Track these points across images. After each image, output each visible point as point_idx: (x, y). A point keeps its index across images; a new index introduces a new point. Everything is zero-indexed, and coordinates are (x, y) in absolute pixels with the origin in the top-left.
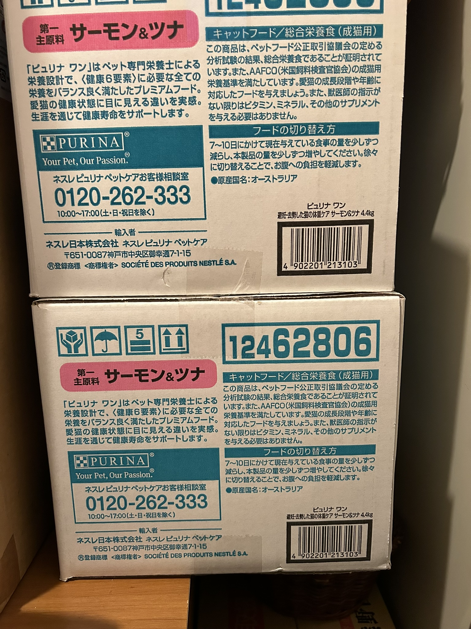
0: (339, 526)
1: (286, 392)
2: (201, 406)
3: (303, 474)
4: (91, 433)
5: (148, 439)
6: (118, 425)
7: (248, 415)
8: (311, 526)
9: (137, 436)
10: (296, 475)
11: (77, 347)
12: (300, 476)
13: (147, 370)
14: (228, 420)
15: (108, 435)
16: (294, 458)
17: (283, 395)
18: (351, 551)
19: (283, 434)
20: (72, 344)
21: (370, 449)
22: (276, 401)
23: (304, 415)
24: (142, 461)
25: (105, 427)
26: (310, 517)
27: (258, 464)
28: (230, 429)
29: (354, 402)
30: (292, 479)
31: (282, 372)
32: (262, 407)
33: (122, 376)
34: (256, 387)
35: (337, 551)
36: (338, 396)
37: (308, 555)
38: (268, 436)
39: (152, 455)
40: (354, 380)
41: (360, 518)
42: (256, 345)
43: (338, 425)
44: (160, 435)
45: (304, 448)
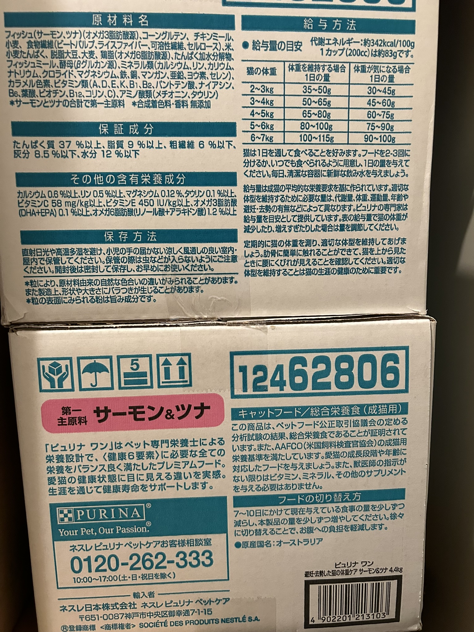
0: (364, 583)
1: (304, 430)
2: (206, 448)
3: (323, 524)
4: (77, 481)
5: (144, 487)
6: (109, 471)
7: (260, 457)
8: (332, 585)
9: (131, 484)
10: (315, 526)
11: (61, 380)
12: (320, 526)
13: (143, 407)
14: (237, 464)
15: (97, 484)
16: (313, 506)
17: (301, 434)
18: (378, 611)
19: (300, 479)
20: (56, 378)
21: (399, 494)
22: (292, 441)
23: (324, 456)
24: (137, 513)
25: (93, 474)
26: (331, 574)
27: (272, 513)
28: (239, 474)
29: (381, 440)
30: (310, 530)
31: (299, 407)
32: (276, 448)
33: (114, 414)
34: (269, 424)
35: (362, 613)
36: (362, 434)
37: (329, 618)
38: (284, 482)
39: (149, 505)
40: (381, 415)
41: (388, 574)
42: (270, 376)
43: (362, 466)
44: (159, 482)
45: (325, 494)
